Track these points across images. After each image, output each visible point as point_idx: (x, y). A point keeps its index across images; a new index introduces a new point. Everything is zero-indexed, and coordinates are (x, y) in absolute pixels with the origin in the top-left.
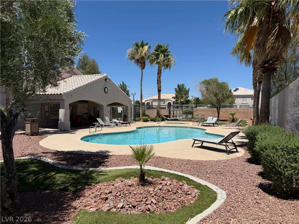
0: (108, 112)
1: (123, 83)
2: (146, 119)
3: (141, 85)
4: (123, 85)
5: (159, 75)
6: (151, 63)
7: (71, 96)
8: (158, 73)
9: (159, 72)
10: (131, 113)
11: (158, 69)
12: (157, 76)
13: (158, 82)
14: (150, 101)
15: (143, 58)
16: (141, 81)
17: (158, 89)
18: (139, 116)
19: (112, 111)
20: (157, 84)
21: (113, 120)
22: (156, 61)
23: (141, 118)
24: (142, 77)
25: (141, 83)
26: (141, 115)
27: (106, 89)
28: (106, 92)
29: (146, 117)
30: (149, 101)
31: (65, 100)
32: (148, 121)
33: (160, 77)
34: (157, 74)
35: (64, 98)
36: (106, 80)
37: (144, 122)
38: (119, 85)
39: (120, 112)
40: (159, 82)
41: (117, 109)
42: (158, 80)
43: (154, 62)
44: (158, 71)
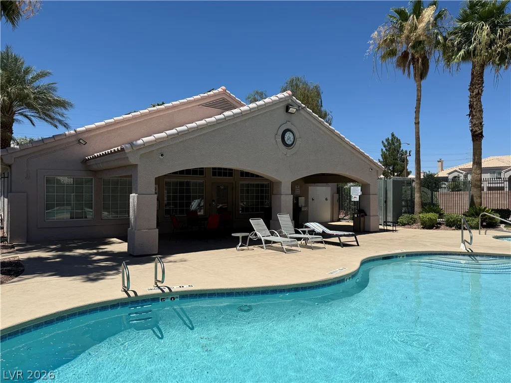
0: (326, 199)
1: (393, 135)
2: (430, 219)
3: (417, 123)
4: (392, 140)
5: (476, 91)
6: (449, 60)
7: (162, 155)
8: (472, 84)
9: (477, 82)
10: (386, 202)
11: (472, 74)
12: (469, 93)
13: (471, 111)
14: (461, 173)
15: (418, 43)
16: (417, 112)
17: (472, 131)
18: (412, 212)
19: (336, 196)
20: (468, 119)
21: (308, 224)
22: (463, 50)
23: (415, 216)
24: (419, 100)
25: (417, 118)
26: (417, 208)
27: (288, 135)
28: (289, 142)
29: (432, 215)
30: (459, 172)
31: (139, 168)
32: (437, 228)
33: (479, 94)
34: (470, 89)
35: (133, 161)
36: (287, 108)
37: (423, 228)
38: (385, 141)
39: (357, 199)
40: (475, 110)
41: (350, 191)
42: (471, 106)
43: (457, 54)
44: (472, 79)
